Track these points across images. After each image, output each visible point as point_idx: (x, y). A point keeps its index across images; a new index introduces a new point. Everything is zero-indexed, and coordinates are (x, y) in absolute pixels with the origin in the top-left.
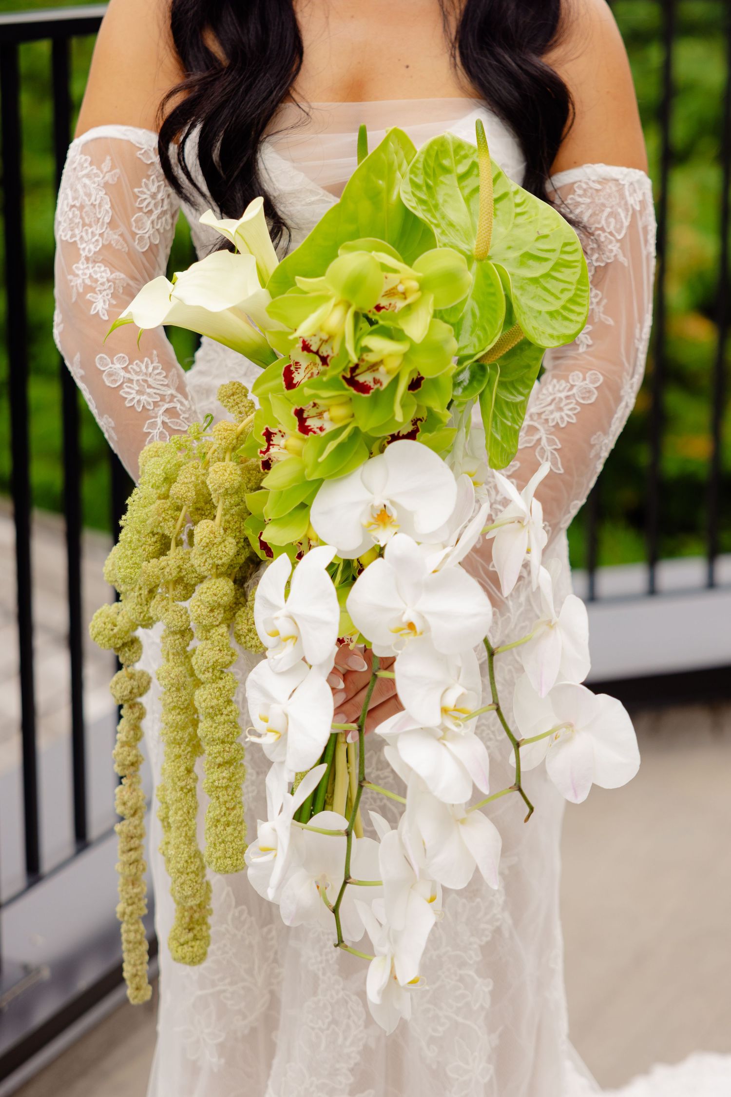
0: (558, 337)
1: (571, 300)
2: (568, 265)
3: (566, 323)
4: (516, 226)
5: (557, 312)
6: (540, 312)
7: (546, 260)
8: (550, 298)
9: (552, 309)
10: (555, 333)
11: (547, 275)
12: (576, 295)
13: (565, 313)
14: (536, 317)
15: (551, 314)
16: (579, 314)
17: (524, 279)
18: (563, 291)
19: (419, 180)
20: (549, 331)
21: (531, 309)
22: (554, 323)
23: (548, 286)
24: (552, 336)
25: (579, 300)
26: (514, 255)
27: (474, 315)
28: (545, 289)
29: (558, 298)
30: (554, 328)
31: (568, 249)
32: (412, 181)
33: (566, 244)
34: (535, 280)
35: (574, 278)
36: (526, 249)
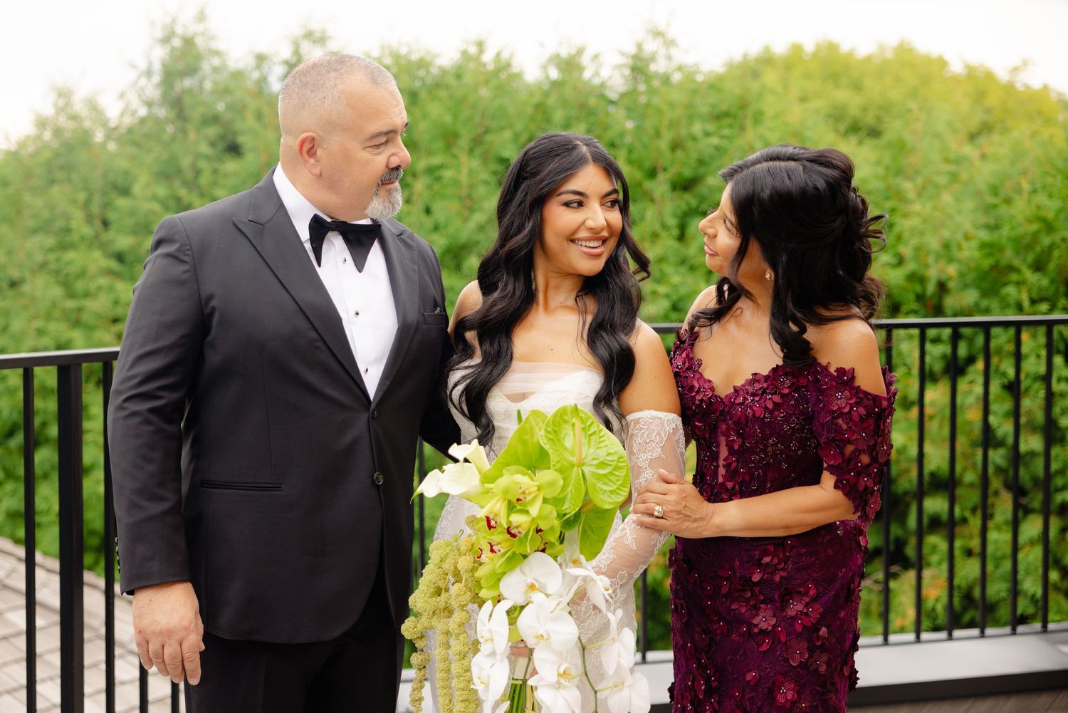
0: (614, 503)
1: (621, 485)
2: (621, 468)
3: (618, 496)
4: (598, 448)
5: (614, 490)
6: (606, 491)
7: (611, 465)
8: (611, 484)
9: (611, 489)
10: (612, 501)
11: (611, 473)
12: (623, 482)
13: (618, 491)
14: (603, 494)
15: (611, 492)
16: (625, 492)
17: (599, 474)
18: (618, 480)
19: (549, 430)
20: (609, 500)
21: (601, 489)
22: (613, 496)
23: (611, 478)
24: (610, 503)
25: (626, 485)
26: (595, 462)
27: (572, 492)
28: (610, 480)
29: (615, 484)
30: (611, 498)
31: (621, 460)
32: (546, 430)
33: (620, 458)
34: (604, 475)
35: (623, 474)
36: (601, 460)
